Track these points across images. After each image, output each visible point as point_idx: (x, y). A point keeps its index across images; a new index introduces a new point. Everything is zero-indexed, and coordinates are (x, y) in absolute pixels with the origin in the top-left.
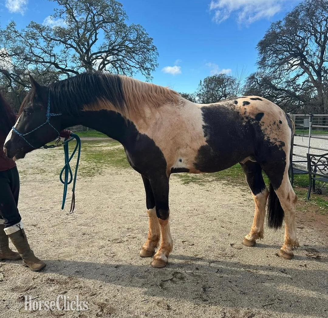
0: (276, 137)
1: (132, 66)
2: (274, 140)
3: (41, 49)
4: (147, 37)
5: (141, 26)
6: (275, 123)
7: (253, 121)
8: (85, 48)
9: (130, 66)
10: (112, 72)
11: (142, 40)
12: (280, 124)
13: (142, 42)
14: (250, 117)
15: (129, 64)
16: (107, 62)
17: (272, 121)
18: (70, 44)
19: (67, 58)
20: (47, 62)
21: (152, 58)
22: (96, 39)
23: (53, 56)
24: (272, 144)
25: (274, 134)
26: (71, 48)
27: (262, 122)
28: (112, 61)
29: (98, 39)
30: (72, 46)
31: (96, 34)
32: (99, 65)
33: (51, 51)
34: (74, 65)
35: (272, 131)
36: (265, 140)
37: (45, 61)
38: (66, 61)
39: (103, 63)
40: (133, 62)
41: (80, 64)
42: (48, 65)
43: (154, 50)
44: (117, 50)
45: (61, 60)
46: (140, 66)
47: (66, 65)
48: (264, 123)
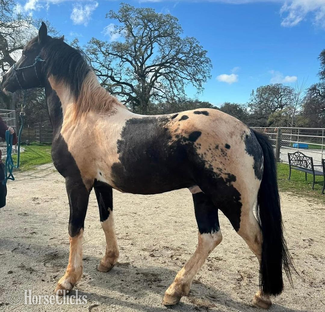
0: (221, 166)
1: (184, 78)
2: (217, 170)
3: (100, 63)
4: (201, 49)
5: (195, 39)
6: (217, 147)
7: (185, 141)
8: (140, 62)
9: (181, 77)
10: (162, 84)
11: (196, 52)
12: (226, 149)
13: (196, 54)
14: (182, 136)
15: (180, 76)
16: (159, 74)
17: (213, 144)
18: (125, 58)
19: (122, 71)
20: (103, 76)
21: (205, 70)
22: (151, 53)
23: (110, 70)
24: (216, 175)
25: (217, 162)
26: (127, 62)
27: (198, 144)
28: (164, 73)
29: (153, 53)
30: (128, 60)
31: (152, 48)
32: (151, 78)
33: (109, 65)
34: (128, 78)
35: (215, 158)
36: (206, 168)
37: (103, 74)
38: (120, 74)
39: (155, 75)
40: (185, 74)
41: (132, 77)
42: (105, 78)
43: (207, 62)
44: (169, 62)
45: (115, 73)
46: (191, 77)
47: (121, 78)
48: (200, 145)
